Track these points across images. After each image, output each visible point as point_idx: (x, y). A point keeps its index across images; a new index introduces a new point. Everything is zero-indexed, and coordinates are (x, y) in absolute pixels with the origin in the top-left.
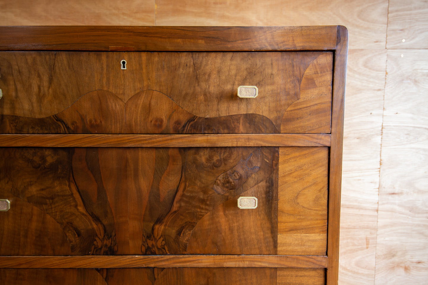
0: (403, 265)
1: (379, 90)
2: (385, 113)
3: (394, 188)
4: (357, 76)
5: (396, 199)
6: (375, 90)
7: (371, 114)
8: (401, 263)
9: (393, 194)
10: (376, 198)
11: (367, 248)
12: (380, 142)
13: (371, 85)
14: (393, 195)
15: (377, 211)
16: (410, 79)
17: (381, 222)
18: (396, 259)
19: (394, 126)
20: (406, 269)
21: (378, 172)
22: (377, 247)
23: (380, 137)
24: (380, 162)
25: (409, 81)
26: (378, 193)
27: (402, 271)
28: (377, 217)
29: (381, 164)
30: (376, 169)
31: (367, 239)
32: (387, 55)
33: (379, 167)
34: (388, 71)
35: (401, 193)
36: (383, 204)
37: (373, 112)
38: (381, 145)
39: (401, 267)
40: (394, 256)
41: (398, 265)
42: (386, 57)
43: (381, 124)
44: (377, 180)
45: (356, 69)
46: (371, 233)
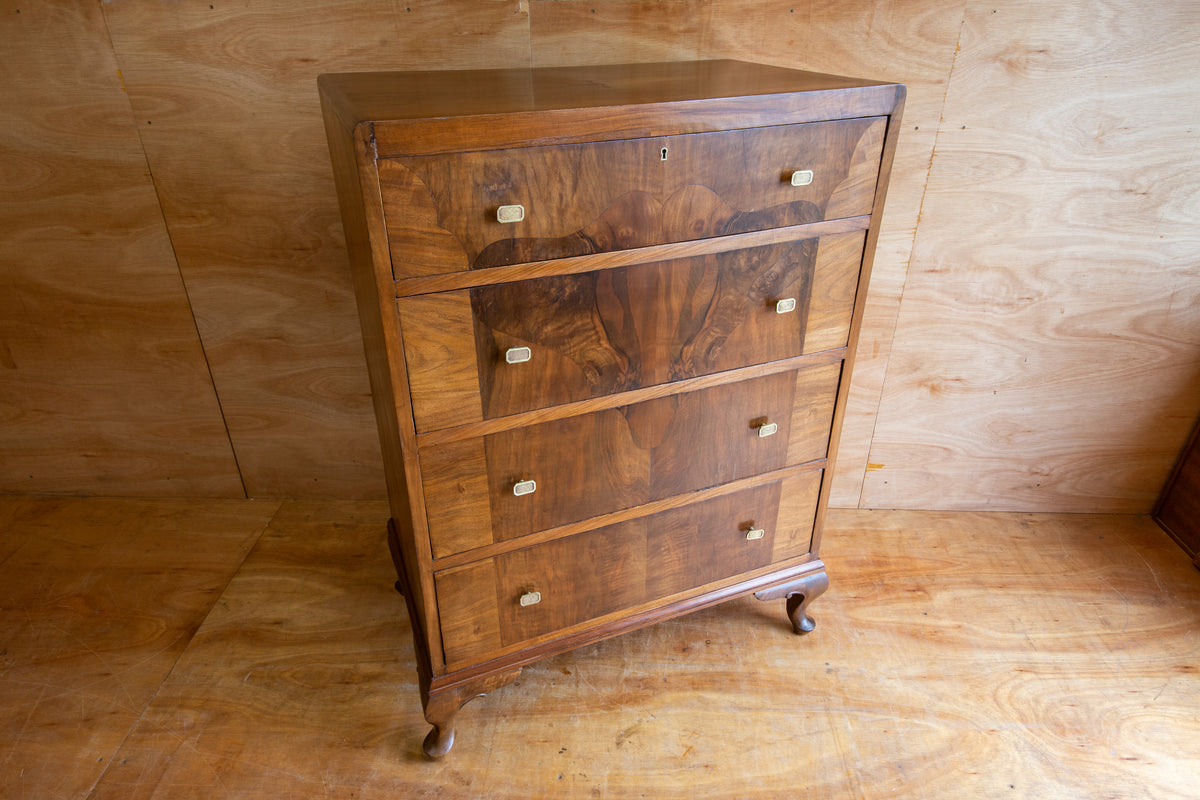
0: (930, 383)
1: (940, 82)
2: (943, 127)
3: (936, 262)
4: (901, 54)
5: (934, 280)
6: (930, 82)
7: (917, 128)
8: (928, 380)
9: (932, 271)
10: (900, 278)
11: (874, 357)
12: (924, 182)
13: (926, 73)
14: (930, 274)
15: (900, 299)
16: (1002, 61)
17: (904, 317)
18: (918, 375)
19: (953, 152)
20: (934, 389)
21: (912, 236)
22: (891, 357)
23: (927, 171)
24: (919, 217)
25: (998, 64)
26: (905, 270)
27: (925, 391)
28: (899, 308)
29: (919, 220)
30: (910, 229)
31: (875, 343)
32: (966, 11)
33: (915, 225)
34: (961, 42)
35: (947, 270)
36: (912, 288)
37: (922, 127)
38: (925, 186)
39: (925, 386)
40: (915, 370)
41: (921, 383)
42: (963, 14)
43: (931, 148)
44: (909, 248)
45: (901, 41)
46: (884, 335)
